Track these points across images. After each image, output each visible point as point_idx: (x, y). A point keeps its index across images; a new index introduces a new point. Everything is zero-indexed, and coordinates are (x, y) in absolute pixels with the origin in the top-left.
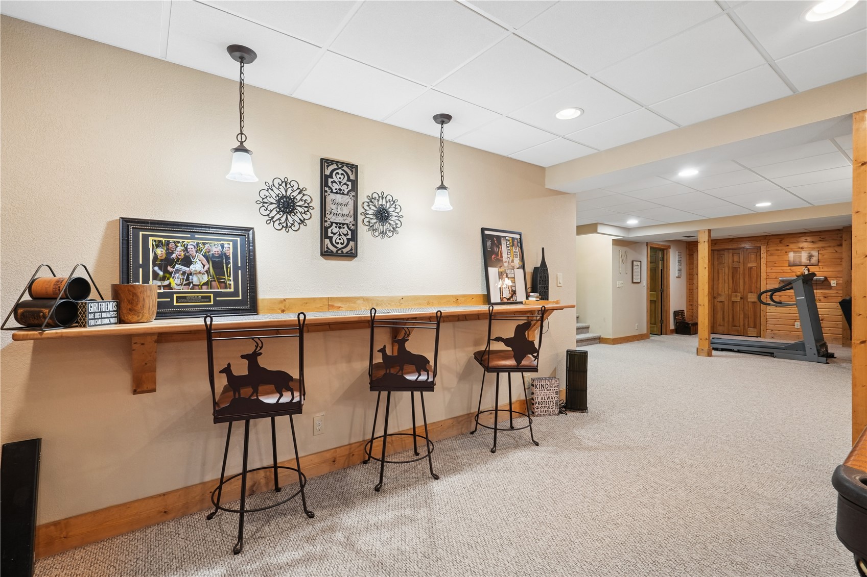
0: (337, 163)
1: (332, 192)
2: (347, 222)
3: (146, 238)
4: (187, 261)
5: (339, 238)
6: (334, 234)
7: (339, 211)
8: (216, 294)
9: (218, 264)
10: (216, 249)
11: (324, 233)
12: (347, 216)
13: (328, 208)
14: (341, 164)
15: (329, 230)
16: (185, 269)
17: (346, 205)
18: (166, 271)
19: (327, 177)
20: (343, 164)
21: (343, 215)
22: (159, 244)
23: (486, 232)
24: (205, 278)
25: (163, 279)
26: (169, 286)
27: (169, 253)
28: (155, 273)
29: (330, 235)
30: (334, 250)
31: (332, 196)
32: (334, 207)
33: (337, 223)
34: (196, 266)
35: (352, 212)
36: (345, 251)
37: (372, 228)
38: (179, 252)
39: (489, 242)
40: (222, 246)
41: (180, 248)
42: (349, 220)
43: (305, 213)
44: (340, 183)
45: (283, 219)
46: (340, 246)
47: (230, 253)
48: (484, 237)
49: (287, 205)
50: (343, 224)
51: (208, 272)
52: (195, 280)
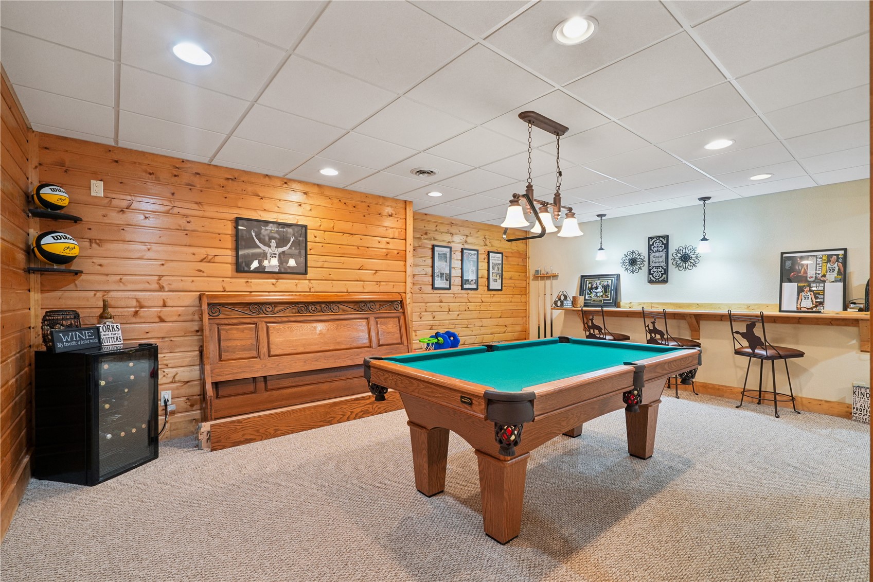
0: (656, 237)
1: (653, 252)
2: (661, 265)
3: (586, 281)
4: (597, 288)
5: (657, 274)
6: (655, 272)
7: (657, 260)
8: (604, 300)
9: (606, 288)
10: (606, 283)
11: (650, 272)
12: (662, 262)
13: (651, 260)
14: (658, 238)
15: (652, 271)
16: (596, 291)
17: (661, 257)
18: (591, 292)
19: (651, 246)
20: (659, 237)
21: (659, 262)
22: (590, 283)
23: (784, 255)
24: (601, 294)
25: (590, 294)
26: (591, 297)
27: (592, 286)
28: (588, 293)
29: (652, 272)
30: (654, 280)
31: (654, 254)
32: (654, 259)
33: (656, 267)
34: (599, 290)
35: (664, 260)
36: (660, 280)
37: (678, 266)
38: (595, 285)
39: (788, 263)
40: (608, 282)
41: (595, 284)
42: (663, 264)
43: (641, 264)
44: (658, 247)
45: (632, 268)
46: (657, 277)
47: (610, 285)
48: (783, 260)
49: (633, 262)
50: (659, 267)
51: (602, 292)
52: (598, 295)
